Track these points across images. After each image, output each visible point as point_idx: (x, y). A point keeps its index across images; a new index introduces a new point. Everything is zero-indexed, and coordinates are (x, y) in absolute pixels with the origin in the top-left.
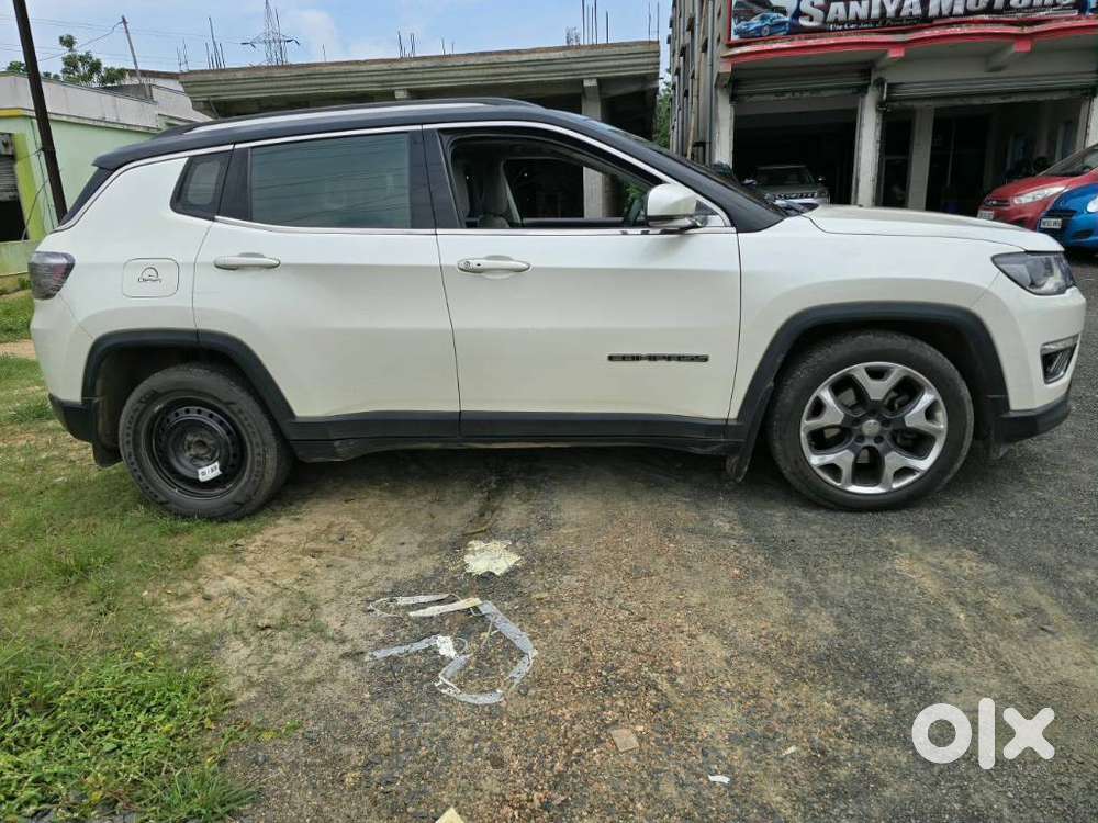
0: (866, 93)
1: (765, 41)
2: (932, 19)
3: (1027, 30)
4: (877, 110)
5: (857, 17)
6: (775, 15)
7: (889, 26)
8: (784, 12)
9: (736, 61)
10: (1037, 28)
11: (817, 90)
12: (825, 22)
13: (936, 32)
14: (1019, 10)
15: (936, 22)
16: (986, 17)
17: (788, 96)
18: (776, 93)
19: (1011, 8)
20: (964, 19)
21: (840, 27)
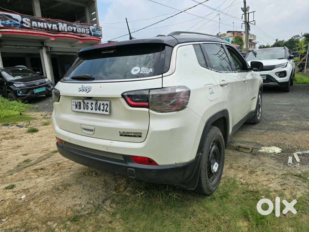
0: (43, 49)
1: (13, 29)
2: (60, 31)
3: (81, 38)
4: (47, 54)
5: (41, 27)
6: (15, 21)
7: (49, 31)
8: (18, 21)
9: (3, 33)
10: (83, 38)
11: (28, 46)
12: (31, 26)
13: (63, 35)
14: (79, 33)
15: (61, 32)
16: (72, 33)
17: (18, 47)
18: (14, 46)
19: (77, 32)
20: (67, 33)
21: (36, 29)
